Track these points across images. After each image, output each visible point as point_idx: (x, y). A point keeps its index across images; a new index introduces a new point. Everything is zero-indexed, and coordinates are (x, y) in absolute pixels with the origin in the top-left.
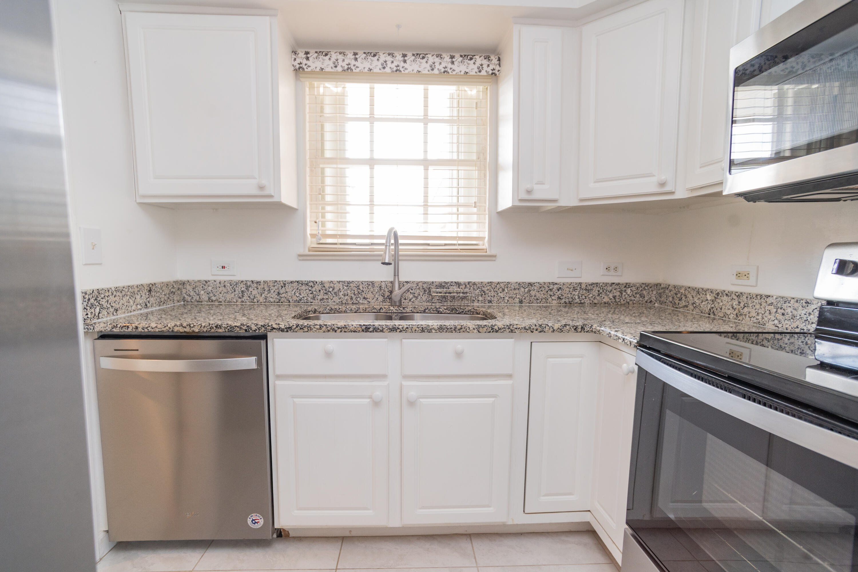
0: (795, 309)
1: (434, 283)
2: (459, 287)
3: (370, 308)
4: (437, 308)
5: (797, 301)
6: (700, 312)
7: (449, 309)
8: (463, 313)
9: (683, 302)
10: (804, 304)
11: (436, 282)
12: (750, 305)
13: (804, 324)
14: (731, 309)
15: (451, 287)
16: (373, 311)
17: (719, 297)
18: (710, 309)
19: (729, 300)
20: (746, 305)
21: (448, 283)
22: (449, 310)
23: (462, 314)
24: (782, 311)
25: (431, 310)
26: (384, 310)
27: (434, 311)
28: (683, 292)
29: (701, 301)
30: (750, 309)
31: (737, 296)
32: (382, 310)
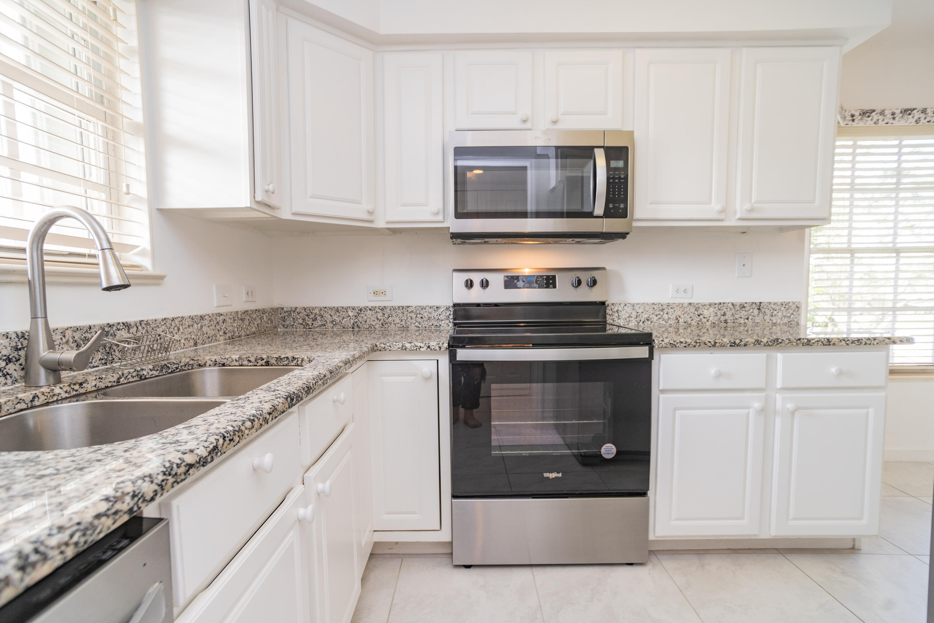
0: (430, 313)
1: (92, 327)
2: (129, 332)
3: (10, 403)
4: (138, 371)
5: (431, 308)
6: (342, 328)
7: (157, 368)
8: (178, 370)
9: (319, 321)
10: (436, 309)
11: (94, 326)
12: (394, 315)
13: (437, 322)
14: (376, 320)
15: (118, 332)
16: (19, 407)
17: (362, 312)
18: (353, 324)
19: (373, 314)
20: (390, 315)
21: (113, 325)
22: (157, 370)
23: (177, 372)
24: (421, 316)
25: (130, 376)
26: (42, 398)
27: (133, 377)
28: (318, 312)
29: (341, 318)
30: (394, 318)
31: (381, 310)
32: (36, 399)
